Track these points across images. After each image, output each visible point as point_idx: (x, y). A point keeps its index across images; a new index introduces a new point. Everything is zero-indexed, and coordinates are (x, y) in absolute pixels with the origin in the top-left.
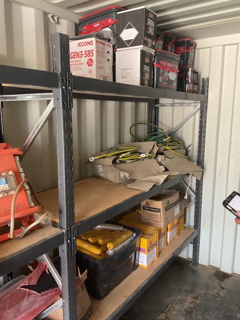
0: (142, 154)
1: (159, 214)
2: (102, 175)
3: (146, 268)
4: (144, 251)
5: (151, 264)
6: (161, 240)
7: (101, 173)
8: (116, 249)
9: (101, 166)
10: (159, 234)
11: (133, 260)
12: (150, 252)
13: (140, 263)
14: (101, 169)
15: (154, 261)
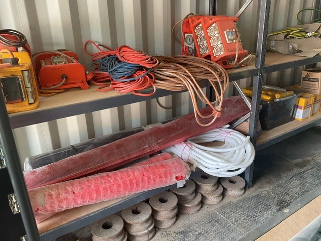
0: (308, 33)
1: (317, 83)
2: (274, 48)
3: (301, 120)
4: (301, 108)
5: (305, 119)
6: (316, 105)
7: (272, 47)
8: (281, 99)
9: (273, 41)
10: (315, 100)
11: (291, 115)
12: (306, 110)
13: (296, 117)
14: (274, 44)
15: (308, 118)
